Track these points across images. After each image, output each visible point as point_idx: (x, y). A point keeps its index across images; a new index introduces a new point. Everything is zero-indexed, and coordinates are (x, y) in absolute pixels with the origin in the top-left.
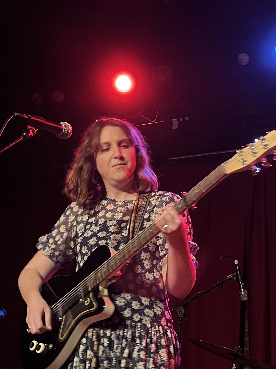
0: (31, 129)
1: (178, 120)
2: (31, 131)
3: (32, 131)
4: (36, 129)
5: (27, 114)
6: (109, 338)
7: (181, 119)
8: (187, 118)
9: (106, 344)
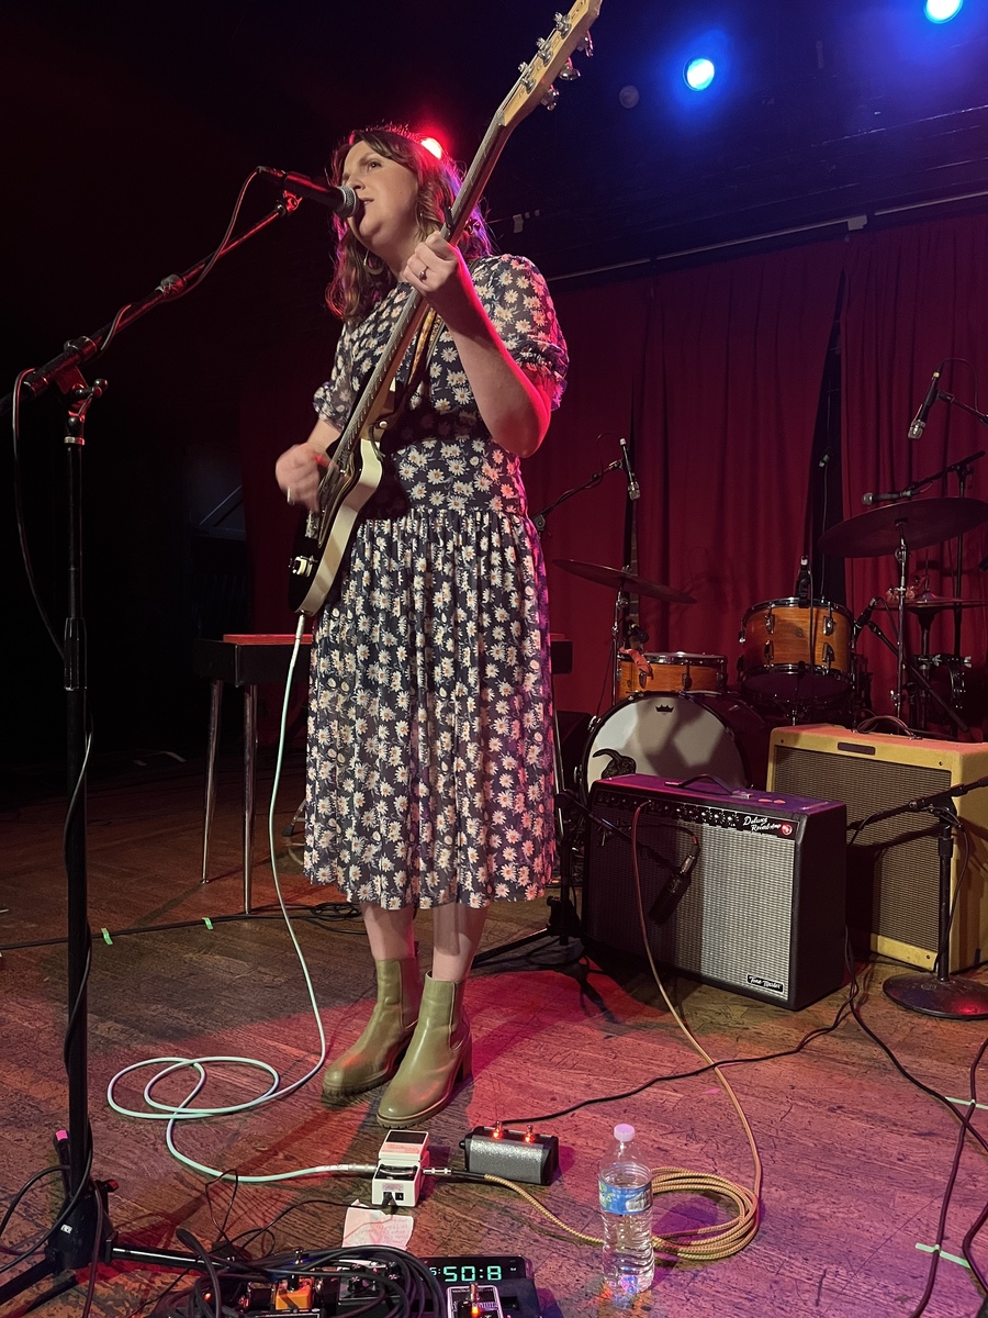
0: (289, 197)
1: (523, 217)
2: (289, 201)
3: (292, 203)
4: (298, 198)
5: (279, 169)
6: (389, 538)
7: (527, 215)
8: (537, 212)
9: (382, 549)
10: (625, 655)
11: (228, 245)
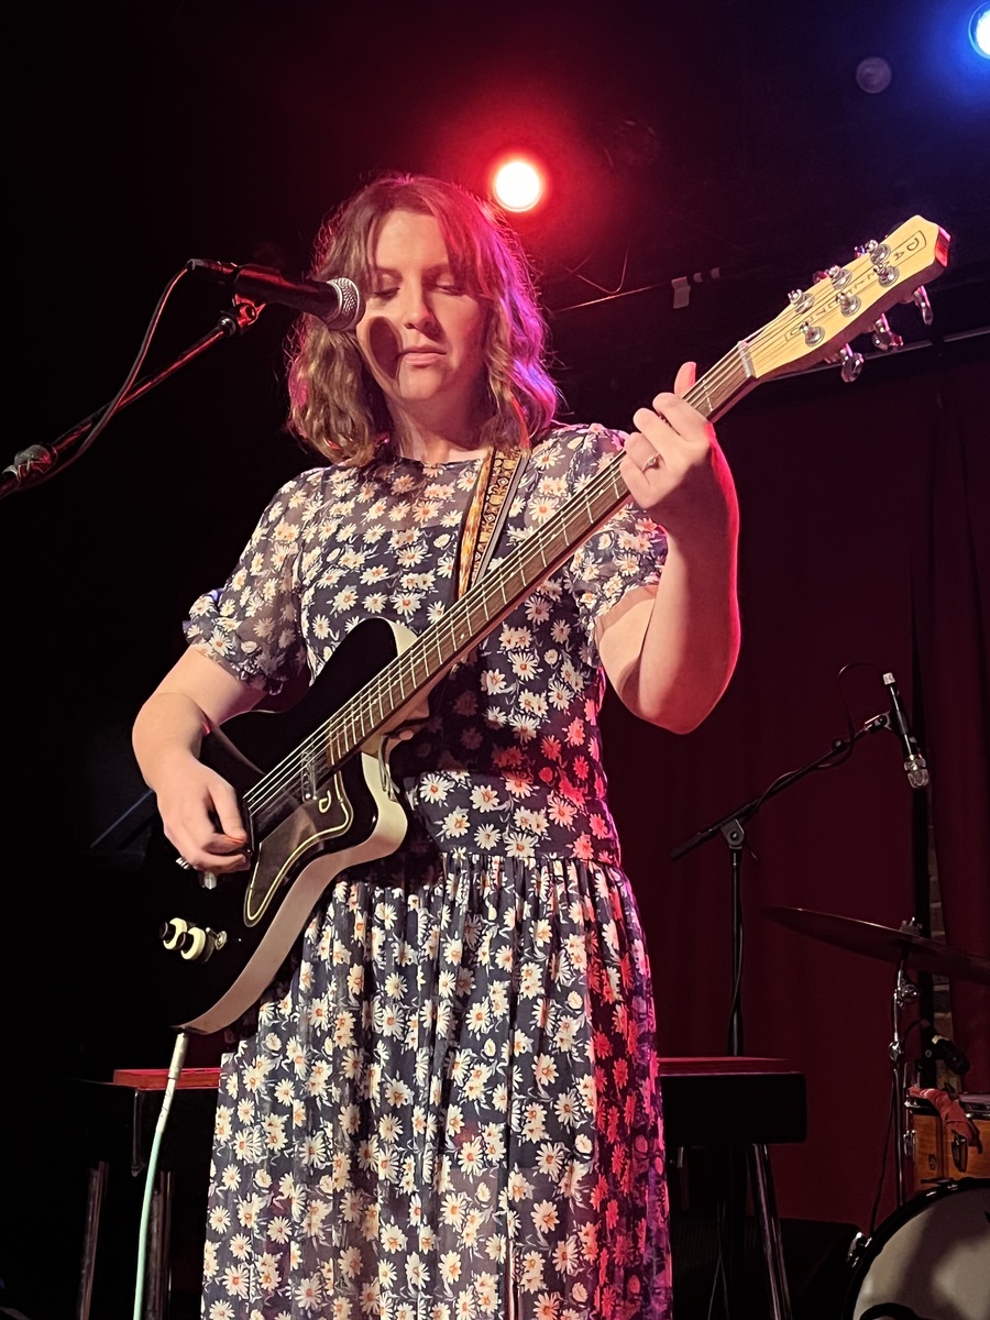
1: (690, 281)
2: (242, 311)
3: (248, 313)
4: (258, 305)
5: (226, 261)
6: (401, 905)
7: (697, 277)
8: (715, 272)
10: (920, 1101)
11: (132, 391)
